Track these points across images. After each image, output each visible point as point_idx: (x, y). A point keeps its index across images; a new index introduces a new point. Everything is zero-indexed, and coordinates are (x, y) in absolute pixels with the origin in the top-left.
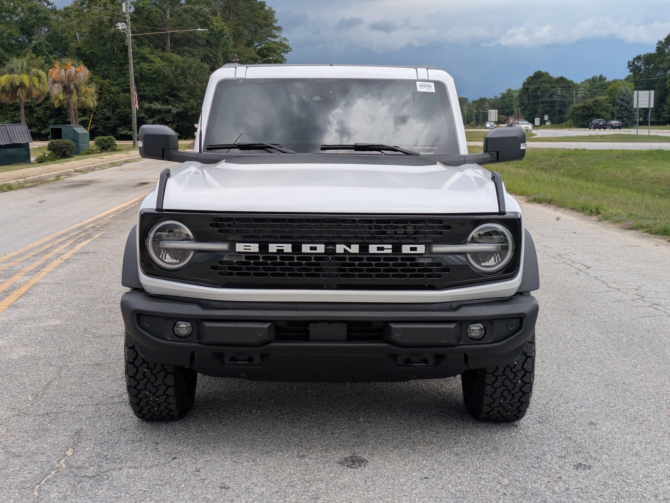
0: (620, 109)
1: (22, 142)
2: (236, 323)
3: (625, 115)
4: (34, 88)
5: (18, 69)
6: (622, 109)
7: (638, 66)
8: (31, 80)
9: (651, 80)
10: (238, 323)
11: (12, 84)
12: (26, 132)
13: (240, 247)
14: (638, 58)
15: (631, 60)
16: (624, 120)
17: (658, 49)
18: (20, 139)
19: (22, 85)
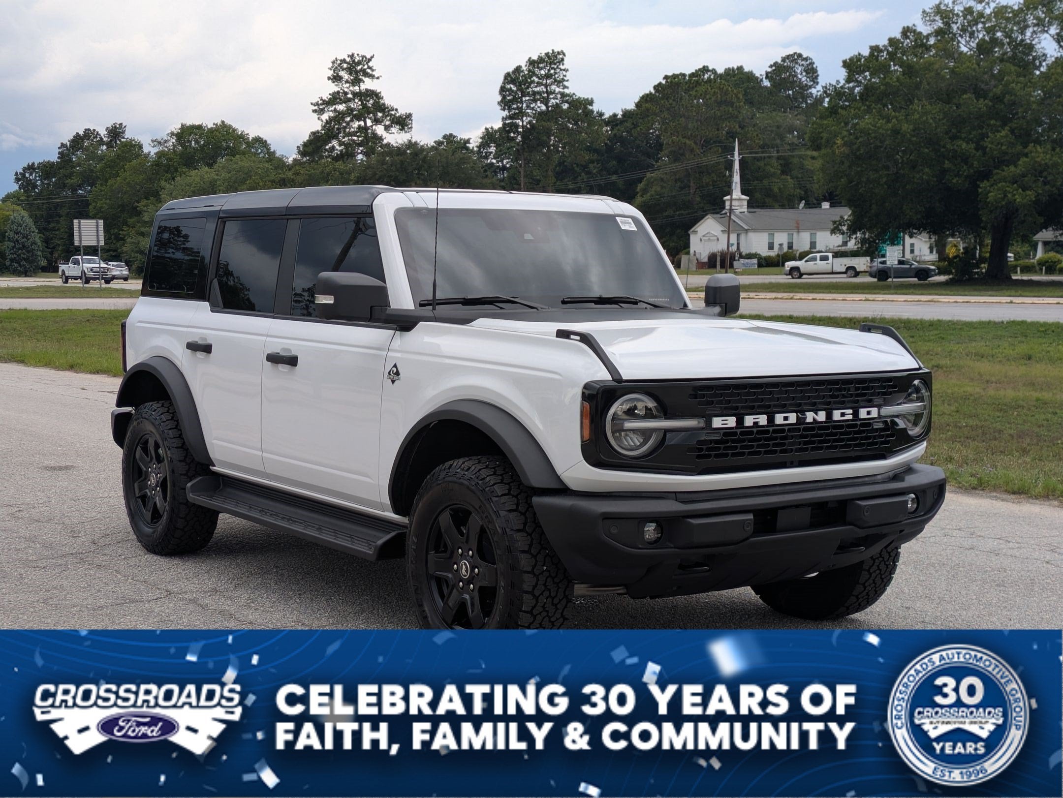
0: (14, 247)
2: (722, 517)
3: (22, 256)
6: (17, 246)
7: (30, 180)
9: (53, 203)
10: (724, 517)
13: (717, 422)
14: (31, 168)
15: (20, 170)
16: (22, 263)
17: (61, 154)
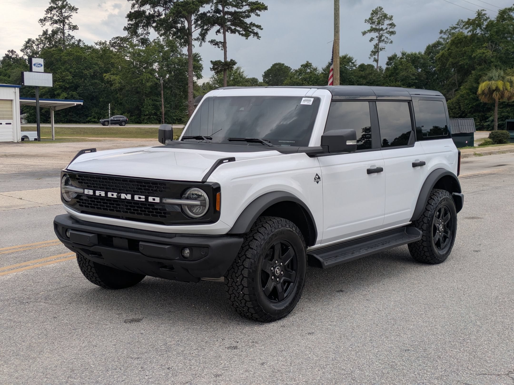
1: (468, 132)
4: (506, 91)
5: (496, 77)
8: (504, 85)
11: (490, 88)
12: (473, 124)
13: (86, 191)
18: (467, 130)
19: (497, 89)
